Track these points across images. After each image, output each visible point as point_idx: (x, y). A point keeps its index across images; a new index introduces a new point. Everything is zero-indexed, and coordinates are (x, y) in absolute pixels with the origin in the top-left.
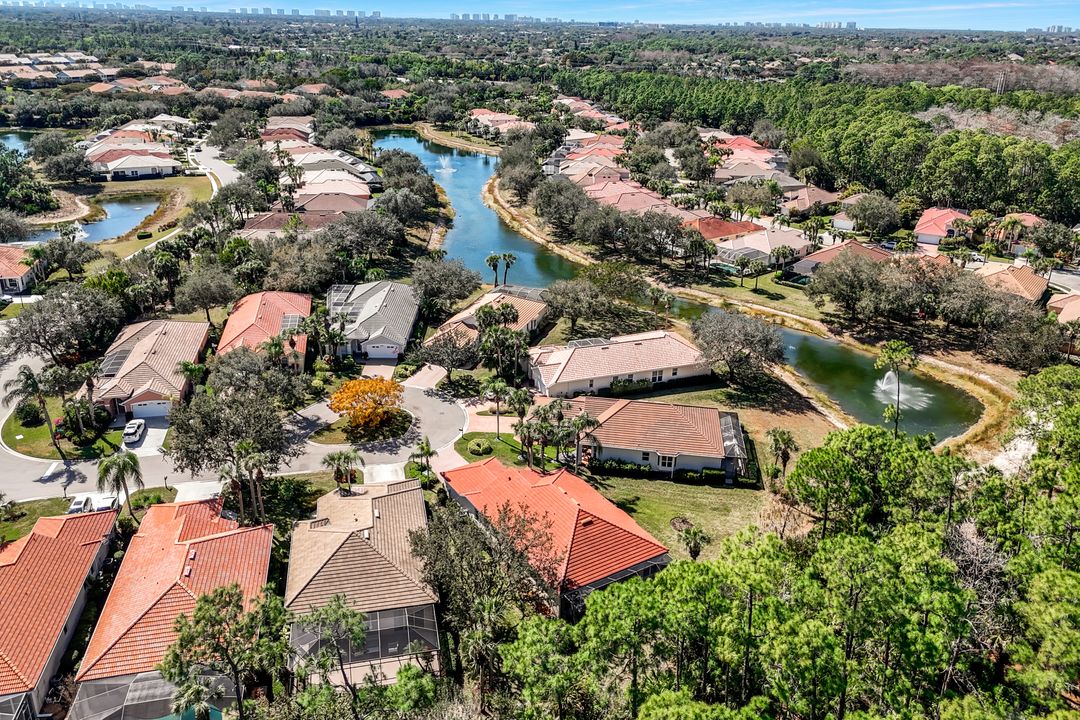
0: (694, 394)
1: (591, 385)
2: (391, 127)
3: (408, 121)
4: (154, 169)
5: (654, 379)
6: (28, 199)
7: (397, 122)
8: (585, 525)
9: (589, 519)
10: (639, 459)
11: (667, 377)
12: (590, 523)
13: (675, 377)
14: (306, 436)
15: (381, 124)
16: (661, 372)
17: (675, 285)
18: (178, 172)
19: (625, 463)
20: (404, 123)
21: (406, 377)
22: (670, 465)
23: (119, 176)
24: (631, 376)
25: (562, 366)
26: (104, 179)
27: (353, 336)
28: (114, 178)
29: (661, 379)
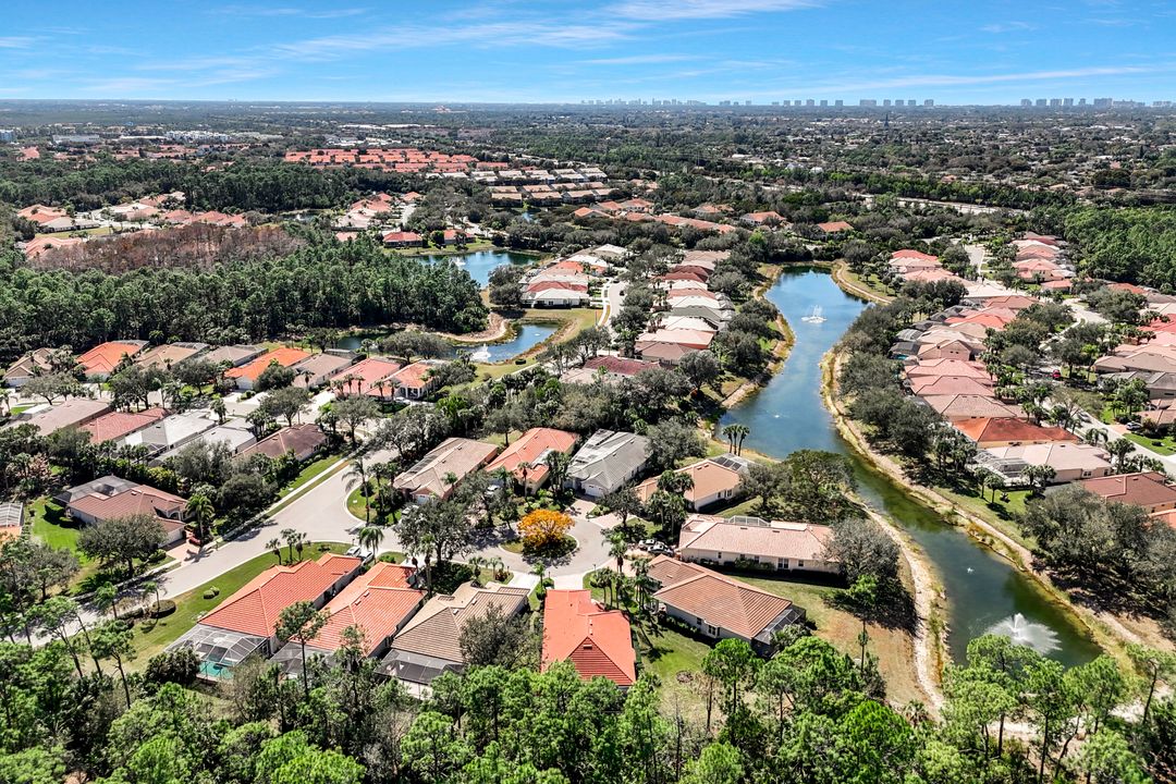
0: (808, 586)
1: (720, 557)
2: (810, 264)
3: (830, 259)
5: (780, 565)
6: (466, 321)
7: (818, 259)
8: (585, 648)
9: (590, 645)
10: (695, 623)
11: (792, 566)
12: (590, 648)
13: (801, 568)
14: (502, 543)
15: (799, 261)
16: (787, 560)
17: (919, 483)
18: (584, 304)
19: (682, 621)
20: (824, 260)
21: (599, 515)
22: (714, 633)
23: (540, 305)
24: (757, 557)
25: (699, 535)
26: (529, 306)
27: (576, 475)
28: (537, 306)
29: (786, 566)
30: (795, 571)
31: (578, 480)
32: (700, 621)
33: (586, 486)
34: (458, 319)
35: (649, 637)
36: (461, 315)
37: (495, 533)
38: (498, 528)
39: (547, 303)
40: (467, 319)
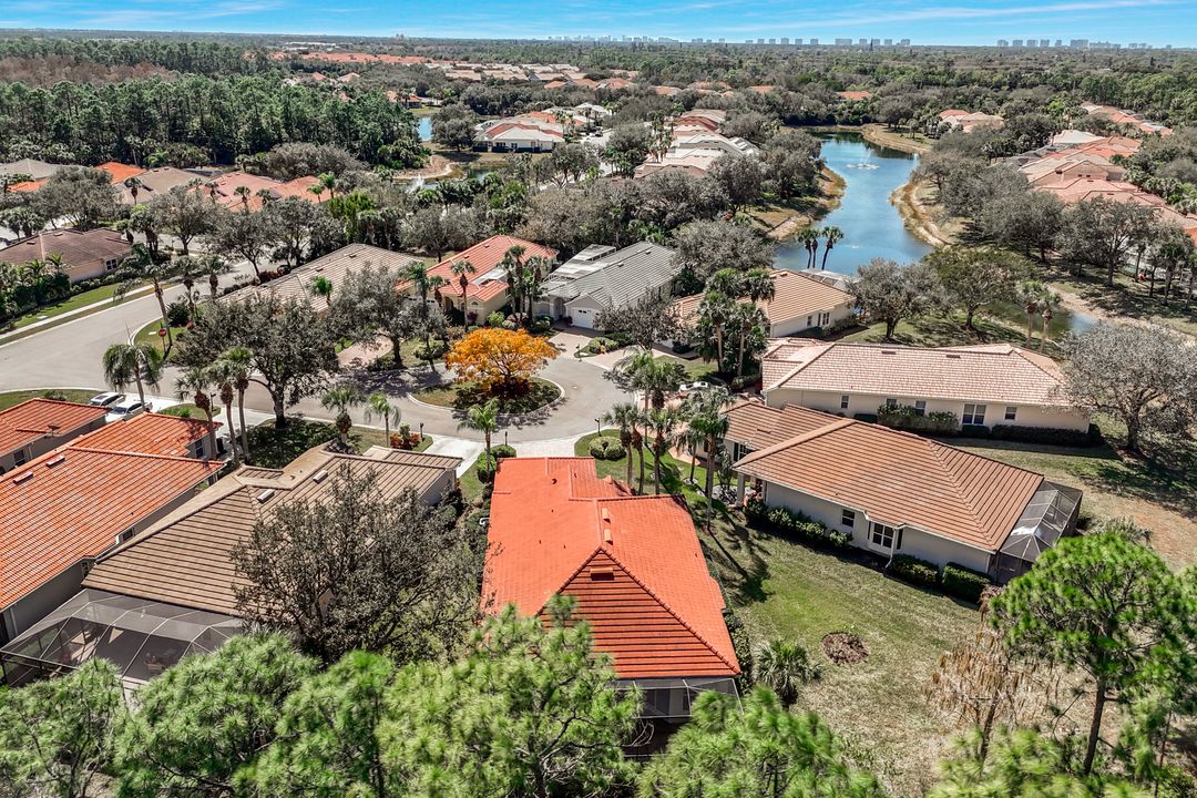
1: (845, 402)
2: (833, 128)
3: (857, 123)
4: (533, 142)
5: (967, 419)
6: (396, 155)
7: (843, 123)
8: (596, 577)
9: (610, 569)
10: (835, 520)
11: (992, 419)
12: (609, 577)
13: (1010, 422)
15: (821, 125)
16: (982, 407)
19: (807, 520)
20: (851, 124)
21: (599, 351)
22: (888, 543)
24: (922, 403)
25: (801, 366)
26: (485, 150)
27: (556, 293)
28: (494, 150)
29: (980, 420)
30: (998, 428)
31: (560, 301)
32: (849, 517)
33: (572, 311)
34: (386, 151)
35: (735, 555)
36: (391, 149)
37: (405, 377)
38: (411, 370)
39: (509, 145)
40: (398, 152)
